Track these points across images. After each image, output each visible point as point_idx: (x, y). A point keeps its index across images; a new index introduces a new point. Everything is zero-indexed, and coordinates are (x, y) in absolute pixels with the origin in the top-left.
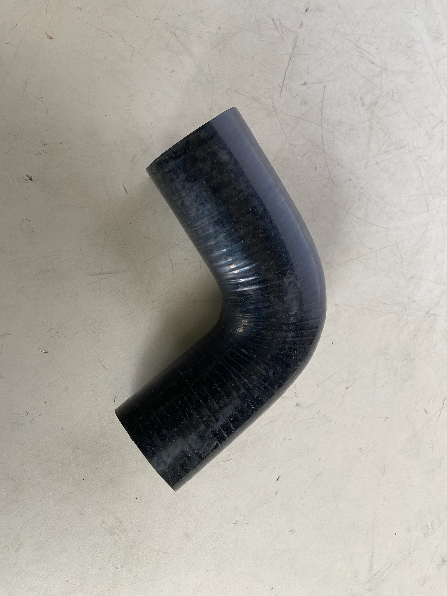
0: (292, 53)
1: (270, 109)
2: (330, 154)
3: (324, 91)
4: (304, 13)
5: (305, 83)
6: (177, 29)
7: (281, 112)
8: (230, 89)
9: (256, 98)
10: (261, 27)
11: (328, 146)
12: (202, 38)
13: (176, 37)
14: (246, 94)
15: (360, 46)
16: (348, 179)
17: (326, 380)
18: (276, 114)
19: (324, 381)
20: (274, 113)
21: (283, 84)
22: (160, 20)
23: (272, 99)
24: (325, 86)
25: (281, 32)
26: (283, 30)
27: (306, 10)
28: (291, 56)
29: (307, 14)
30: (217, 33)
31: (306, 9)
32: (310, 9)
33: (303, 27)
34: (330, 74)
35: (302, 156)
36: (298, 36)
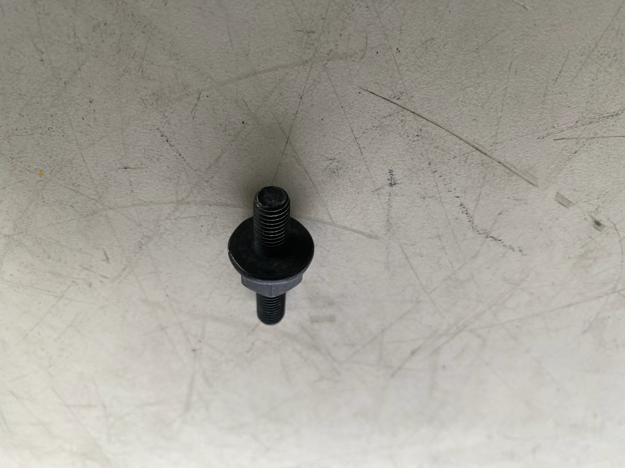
2: (176, 219)
3: (361, 233)
4: (593, 215)
5: (395, 184)
11: (200, 216)
16: (109, 256)
24: (376, 237)
26: (574, 141)
27: (598, 223)
28: (485, 154)
31: (601, 222)
34: (407, 258)
35: (161, 129)
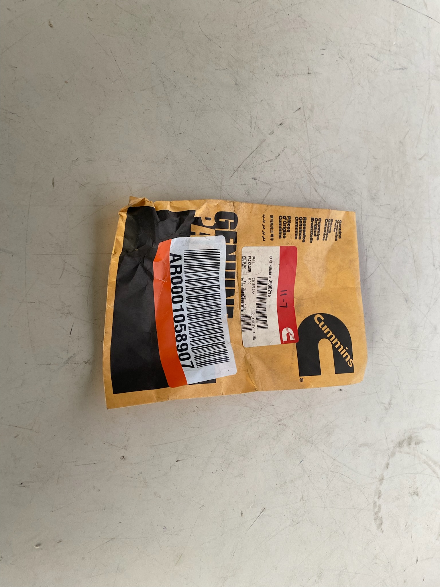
0: (255, 150)
1: (217, 184)
6: (167, 80)
7: (226, 191)
8: (190, 150)
9: (209, 168)
10: (239, 117)
12: (185, 98)
13: (164, 86)
14: (202, 161)
15: (312, 173)
17: (161, 444)
18: (220, 190)
19: (159, 445)
20: (219, 188)
21: (237, 170)
22: (156, 66)
23: (222, 176)
25: (253, 130)
29: (280, 127)
30: (200, 101)
32: (284, 124)
33: (272, 135)
36: (265, 140)
